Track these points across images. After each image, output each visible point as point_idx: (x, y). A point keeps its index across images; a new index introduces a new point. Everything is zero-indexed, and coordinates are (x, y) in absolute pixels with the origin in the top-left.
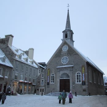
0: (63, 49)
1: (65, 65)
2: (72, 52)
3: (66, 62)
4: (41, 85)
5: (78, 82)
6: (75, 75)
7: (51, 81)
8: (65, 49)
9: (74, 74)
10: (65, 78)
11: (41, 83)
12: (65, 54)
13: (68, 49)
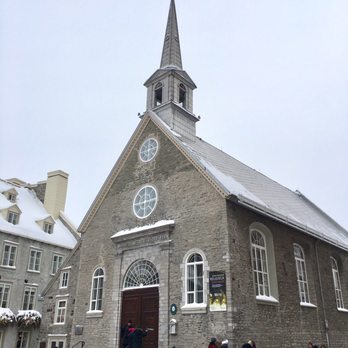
0: (140, 153)
1: (144, 223)
2: (173, 161)
3: (148, 211)
4: (56, 323)
5: (191, 300)
6: (181, 266)
7: (91, 301)
8: (149, 152)
9: (175, 261)
10: (142, 286)
11: (56, 316)
12: (148, 173)
13: (160, 151)
